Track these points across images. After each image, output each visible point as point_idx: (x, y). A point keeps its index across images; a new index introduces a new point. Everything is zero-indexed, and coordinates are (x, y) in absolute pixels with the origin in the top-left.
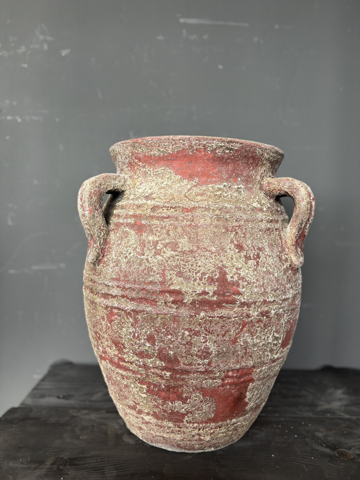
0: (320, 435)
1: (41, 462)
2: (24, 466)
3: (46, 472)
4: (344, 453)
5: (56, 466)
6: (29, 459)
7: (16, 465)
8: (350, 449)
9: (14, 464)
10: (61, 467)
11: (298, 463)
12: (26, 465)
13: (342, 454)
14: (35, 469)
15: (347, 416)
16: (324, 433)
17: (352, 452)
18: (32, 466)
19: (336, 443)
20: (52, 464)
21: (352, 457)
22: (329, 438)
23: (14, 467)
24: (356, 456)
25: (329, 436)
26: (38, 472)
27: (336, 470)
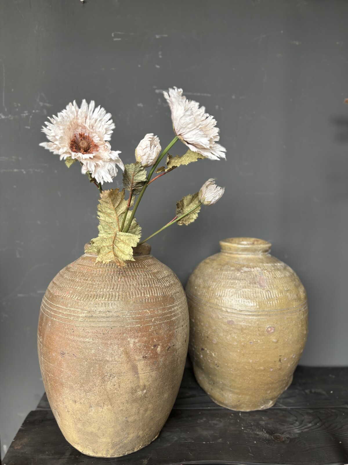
0: (263, 423)
1: (63, 454)
2: (50, 457)
3: (67, 460)
4: (278, 437)
5: (73, 456)
6: (53, 451)
7: (44, 457)
8: (283, 433)
9: (43, 456)
10: (77, 457)
11: (245, 446)
12: (52, 457)
13: (276, 438)
14: (59, 459)
15: (285, 407)
16: (266, 422)
17: (284, 436)
18: (56, 457)
19: (273, 429)
20: (70, 455)
21: (284, 439)
22: (269, 426)
23: (43, 458)
24: (286, 439)
25: (269, 424)
26: (61, 461)
27: (271, 450)
